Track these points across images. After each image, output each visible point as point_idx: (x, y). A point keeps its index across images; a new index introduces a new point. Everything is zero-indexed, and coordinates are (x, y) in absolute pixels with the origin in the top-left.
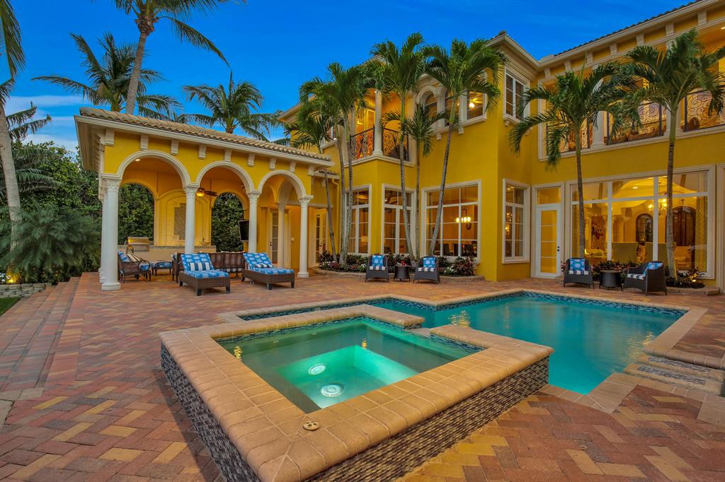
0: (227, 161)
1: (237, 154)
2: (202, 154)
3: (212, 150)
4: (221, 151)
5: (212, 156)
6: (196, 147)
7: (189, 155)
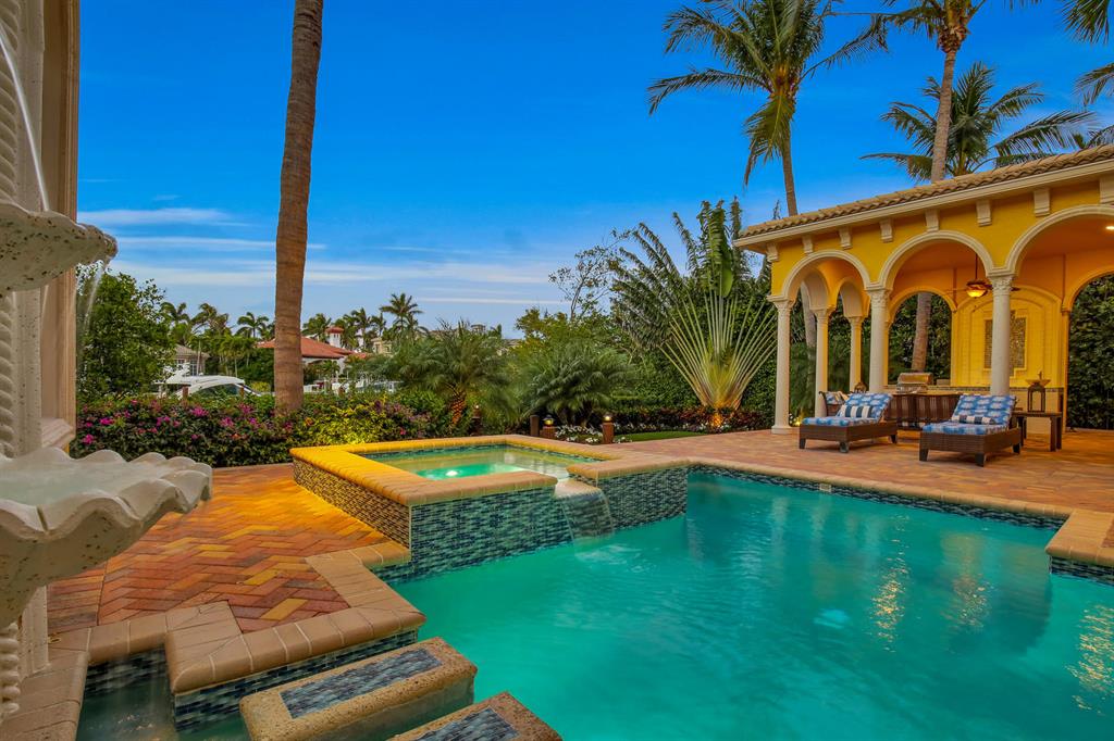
0: (932, 231)
1: (946, 213)
2: (887, 233)
3: (899, 222)
4: (918, 218)
5: (903, 232)
6: (873, 227)
7: (867, 242)
